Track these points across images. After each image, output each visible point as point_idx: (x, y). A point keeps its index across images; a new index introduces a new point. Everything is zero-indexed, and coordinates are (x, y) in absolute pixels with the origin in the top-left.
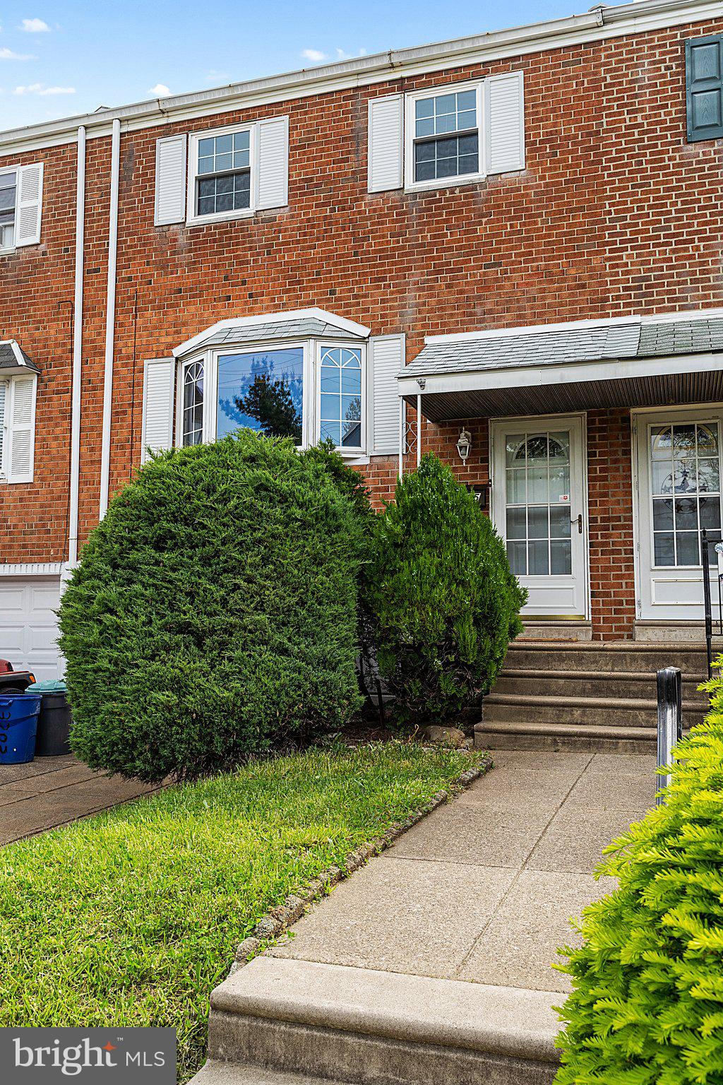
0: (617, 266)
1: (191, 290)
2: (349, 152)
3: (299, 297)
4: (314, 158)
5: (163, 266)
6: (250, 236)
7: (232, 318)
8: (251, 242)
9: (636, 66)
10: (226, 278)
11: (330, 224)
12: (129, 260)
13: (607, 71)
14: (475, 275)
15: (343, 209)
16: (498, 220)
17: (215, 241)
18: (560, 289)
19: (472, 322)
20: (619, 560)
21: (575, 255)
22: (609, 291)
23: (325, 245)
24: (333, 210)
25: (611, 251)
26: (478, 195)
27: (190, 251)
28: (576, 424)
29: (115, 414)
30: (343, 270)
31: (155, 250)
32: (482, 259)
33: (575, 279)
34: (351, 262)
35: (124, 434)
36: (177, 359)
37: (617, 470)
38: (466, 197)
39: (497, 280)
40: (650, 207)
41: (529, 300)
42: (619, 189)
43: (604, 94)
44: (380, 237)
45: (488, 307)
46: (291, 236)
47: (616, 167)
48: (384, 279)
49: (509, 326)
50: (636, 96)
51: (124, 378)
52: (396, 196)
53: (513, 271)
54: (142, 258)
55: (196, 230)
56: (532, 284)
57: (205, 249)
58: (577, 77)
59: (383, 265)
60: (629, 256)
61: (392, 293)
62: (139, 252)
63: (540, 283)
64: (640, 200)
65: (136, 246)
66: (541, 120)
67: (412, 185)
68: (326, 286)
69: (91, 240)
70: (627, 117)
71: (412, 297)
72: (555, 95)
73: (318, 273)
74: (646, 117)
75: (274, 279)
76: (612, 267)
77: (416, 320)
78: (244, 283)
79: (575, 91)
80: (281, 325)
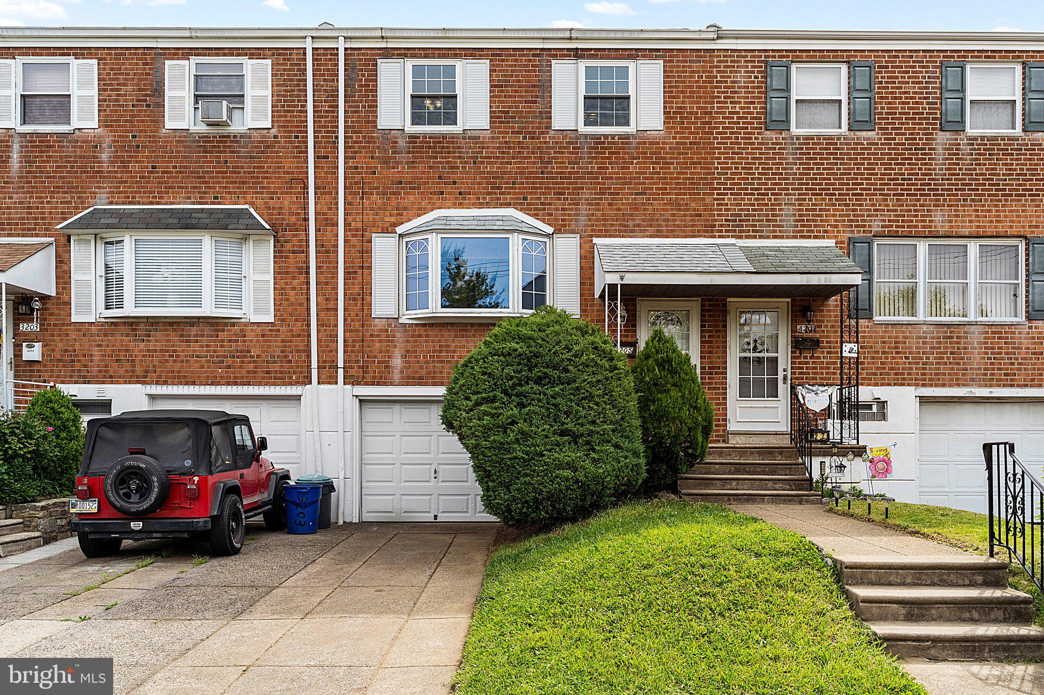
0: (722, 204)
1: (410, 183)
2: (537, 97)
3: (499, 199)
4: (510, 97)
5: (386, 161)
6: (459, 148)
7: (445, 208)
8: (461, 152)
9: (736, 72)
10: (440, 178)
11: (523, 147)
12: (355, 152)
13: (718, 72)
14: (628, 199)
15: (533, 138)
16: (645, 163)
17: (430, 147)
18: (685, 215)
19: (626, 231)
20: (719, 394)
21: (695, 194)
22: (716, 220)
23: (519, 163)
24: (525, 138)
25: (718, 194)
26: (631, 143)
27: (409, 153)
28: (694, 306)
29: (347, 273)
30: (533, 183)
31: (378, 148)
32: (633, 189)
33: (695, 210)
34: (539, 178)
35: (356, 289)
36: (400, 235)
37: (719, 337)
38: (622, 143)
39: (643, 204)
40: (743, 168)
41: (664, 220)
42: (724, 153)
43: (716, 87)
44: (560, 163)
45: (637, 222)
46: (492, 153)
47: (722, 138)
48: (564, 194)
49: (651, 236)
50: (735, 92)
51: (354, 246)
52: (573, 135)
53: (654, 199)
54: (366, 152)
55: (413, 137)
56: (667, 210)
57: (422, 152)
58: (698, 72)
59: (563, 183)
60: (729, 199)
61: (569, 204)
62: (364, 147)
63: (672, 210)
64: (737, 163)
65: (361, 142)
66: (674, 97)
67: (583, 129)
68: (520, 193)
69: (320, 132)
70: (730, 106)
71: (584, 208)
72: (684, 82)
73: (514, 183)
74: (741, 108)
75: (479, 183)
76: (718, 205)
77: (587, 225)
78: (455, 183)
79: (697, 82)
80: (487, 218)
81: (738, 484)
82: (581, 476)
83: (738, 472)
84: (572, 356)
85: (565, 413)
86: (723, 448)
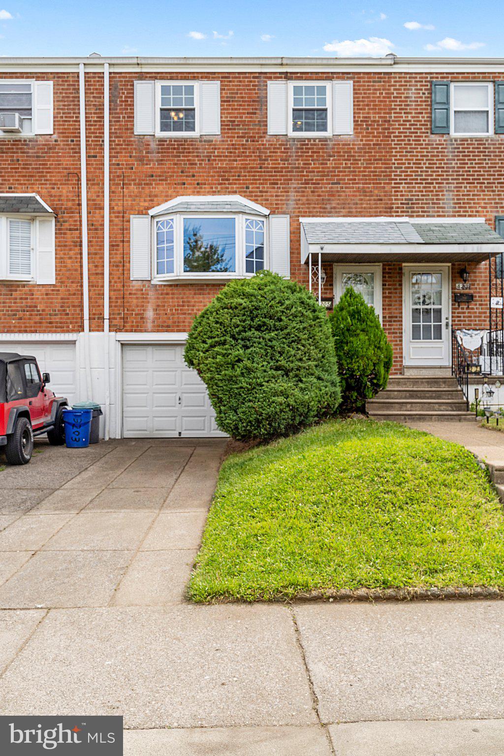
0: (397, 191)
1: (160, 176)
2: (256, 109)
3: (227, 188)
4: (236, 109)
5: (141, 159)
6: (197, 149)
7: (186, 195)
8: (198, 152)
9: (408, 89)
10: (182, 172)
11: (245, 149)
12: (117, 153)
13: (395, 90)
14: (326, 188)
15: (253, 141)
16: (339, 160)
17: (174, 149)
18: (370, 200)
19: (325, 212)
20: (396, 337)
21: (377, 183)
22: (393, 204)
23: (243, 160)
24: (247, 141)
25: (395, 183)
26: (328, 145)
27: (158, 153)
28: (378, 269)
29: (112, 246)
30: (254, 176)
31: (135, 149)
32: (330, 180)
33: (377, 196)
34: (258, 172)
35: (118, 258)
36: (152, 216)
37: (396, 293)
38: (322, 145)
39: (338, 191)
40: (414, 164)
41: (354, 204)
42: (399, 152)
43: (393, 101)
44: (274, 160)
45: (334, 205)
46: (222, 153)
47: (398, 141)
48: (277, 184)
49: (344, 216)
50: (408, 105)
51: (117, 225)
52: (284, 138)
53: (346, 188)
54: (126, 153)
55: (162, 141)
56: (356, 196)
57: (168, 153)
58: (380, 90)
59: (276, 176)
60: (404, 187)
61: (281, 192)
62: (124, 149)
63: (360, 195)
64: (409, 160)
65: (122, 145)
66: (361, 109)
67: (292, 134)
68: (244, 184)
69: (90, 137)
70: (403, 115)
71: (293, 195)
72: (368, 97)
73: (239, 176)
74: (412, 117)
75: (212, 176)
76: (396, 192)
77: (295, 208)
78: (194, 176)
79: (379, 97)
80: (219, 203)
81: (412, 406)
82: (291, 401)
83: (411, 397)
84: (284, 309)
85: (279, 352)
86: (400, 379)
